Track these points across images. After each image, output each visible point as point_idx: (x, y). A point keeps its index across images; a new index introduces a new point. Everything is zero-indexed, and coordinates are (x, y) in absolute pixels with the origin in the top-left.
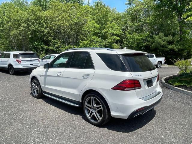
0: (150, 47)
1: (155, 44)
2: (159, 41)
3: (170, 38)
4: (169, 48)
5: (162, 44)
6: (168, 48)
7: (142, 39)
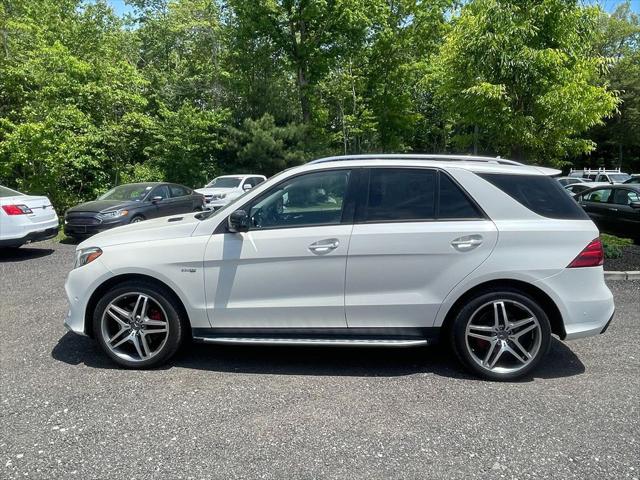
0: (238, 154)
1: (252, 145)
2: (264, 139)
3: (291, 130)
4: (286, 158)
5: (271, 149)
6: (283, 158)
7: (211, 129)
